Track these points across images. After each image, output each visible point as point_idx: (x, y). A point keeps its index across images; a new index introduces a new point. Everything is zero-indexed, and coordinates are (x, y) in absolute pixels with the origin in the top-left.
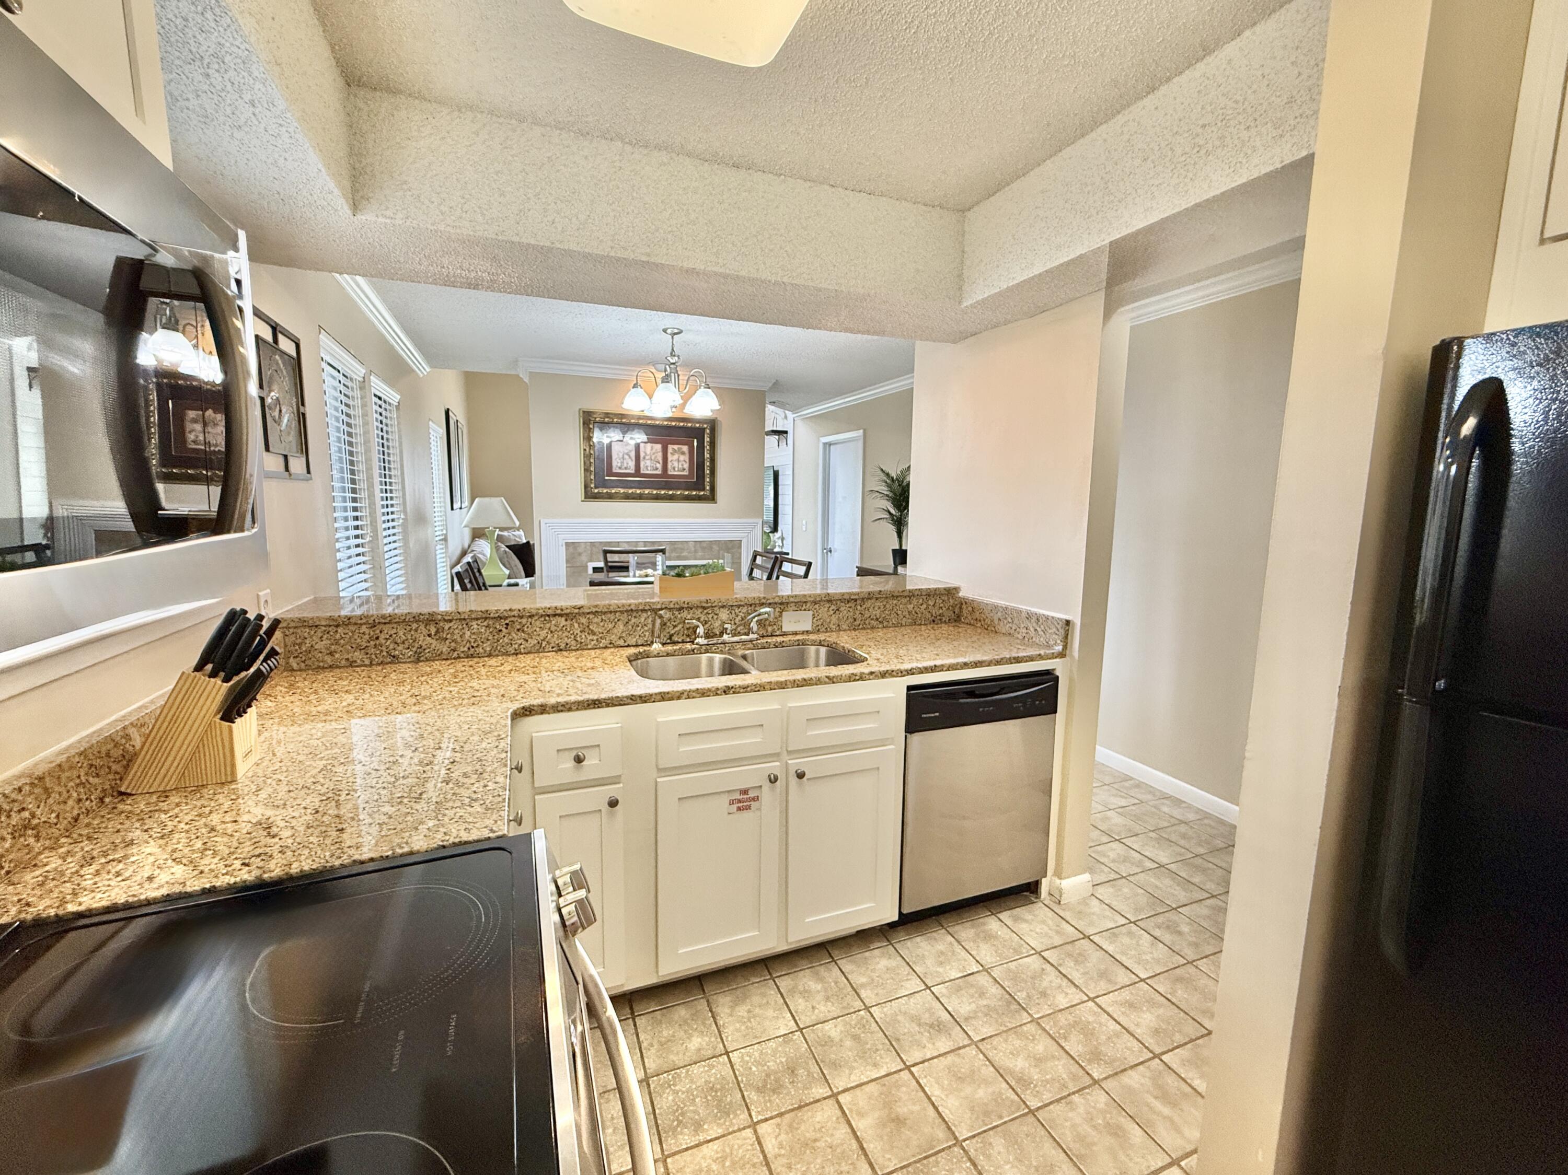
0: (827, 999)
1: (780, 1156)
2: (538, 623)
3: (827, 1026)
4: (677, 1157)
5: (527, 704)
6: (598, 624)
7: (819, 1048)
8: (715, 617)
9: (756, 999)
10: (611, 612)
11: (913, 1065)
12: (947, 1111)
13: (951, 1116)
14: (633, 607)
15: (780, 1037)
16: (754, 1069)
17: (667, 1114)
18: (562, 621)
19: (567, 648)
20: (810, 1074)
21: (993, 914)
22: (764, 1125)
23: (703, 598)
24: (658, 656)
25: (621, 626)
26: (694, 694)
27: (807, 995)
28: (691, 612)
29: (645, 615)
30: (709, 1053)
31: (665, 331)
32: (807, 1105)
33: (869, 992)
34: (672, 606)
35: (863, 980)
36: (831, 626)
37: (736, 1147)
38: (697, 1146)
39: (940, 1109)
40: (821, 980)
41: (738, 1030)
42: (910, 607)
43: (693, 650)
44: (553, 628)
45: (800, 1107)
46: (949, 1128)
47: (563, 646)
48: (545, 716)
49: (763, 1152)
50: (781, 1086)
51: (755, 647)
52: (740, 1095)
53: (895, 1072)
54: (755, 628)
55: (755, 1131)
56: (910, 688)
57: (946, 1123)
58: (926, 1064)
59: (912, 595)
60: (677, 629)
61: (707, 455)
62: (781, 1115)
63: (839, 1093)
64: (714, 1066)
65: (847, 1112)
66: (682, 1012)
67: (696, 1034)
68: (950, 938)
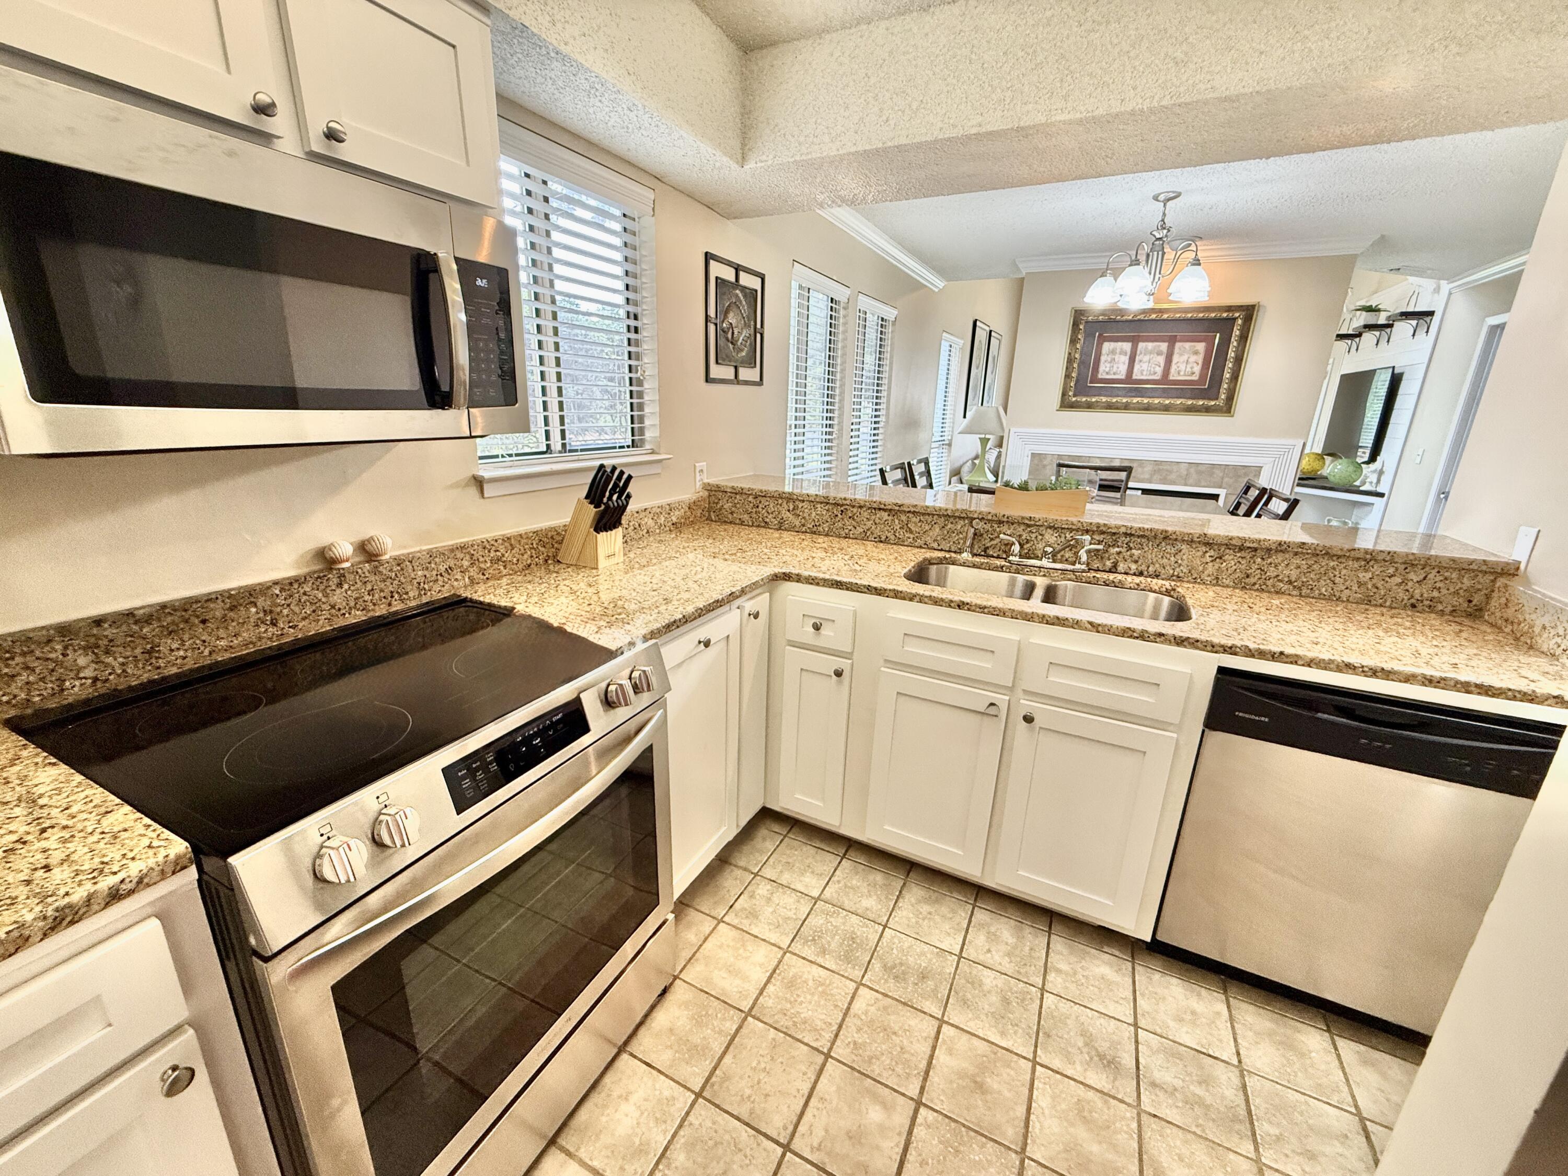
0: (1009, 955)
1: (859, 1017)
2: (866, 514)
3: (986, 972)
4: (795, 957)
5: (788, 571)
6: (915, 523)
7: (963, 981)
8: (1040, 537)
9: (944, 910)
10: (929, 514)
11: (1042, 1066)
12: (1037, 1125)
13: (1037, 1131)
14: (949, 513)
15: (937, 948)
16: (895, 951)
17: (811, 929)
18: (885, 515)
19: (886, 541)
20: (935, 991)
21: (1328, 1031)
22: (867, 990)
23: (1027, 515)
24: (964, 565)
25: (937, 529)
26: (926, 600)
27: (993, 937)
28: (1012, 527)
29: (962, 522)
30: (872, 916)
31: (1156, 198)
32: (912, 1007)
33: (1059, 980)
34: (990, 517)
35: (1063, 966)
36: (1204, 576)
37: (835, 985)
38: (811, 962)
39: (1032, 1117)
40: (1020, 938)
41: (909, 919)
42: (1365, 576)
43: (1002, 567)
44: (877, 521)
45: (905, 1004)
46: (1026, 1136)
47: (883, 538)
48: (800, 585)
49: (850, 1004)
50: (904, 979)
51: (1078, 580)
52: (868, 959)
53: (1016, 1054)
54: (1084, 558)
55: (857, 989)
56: (1222, 670)
57: (1027, 1131)
58: (1058, 1076)
59: (1369, 558)
60: (993, 542)
61: (1231, 354)
62: (886, 995)
63: (947, 1023)
64: (867, 927)
65: (940, 1040)
66: (879, 878)
67: (875, 897)
68: (1223, 1008)
